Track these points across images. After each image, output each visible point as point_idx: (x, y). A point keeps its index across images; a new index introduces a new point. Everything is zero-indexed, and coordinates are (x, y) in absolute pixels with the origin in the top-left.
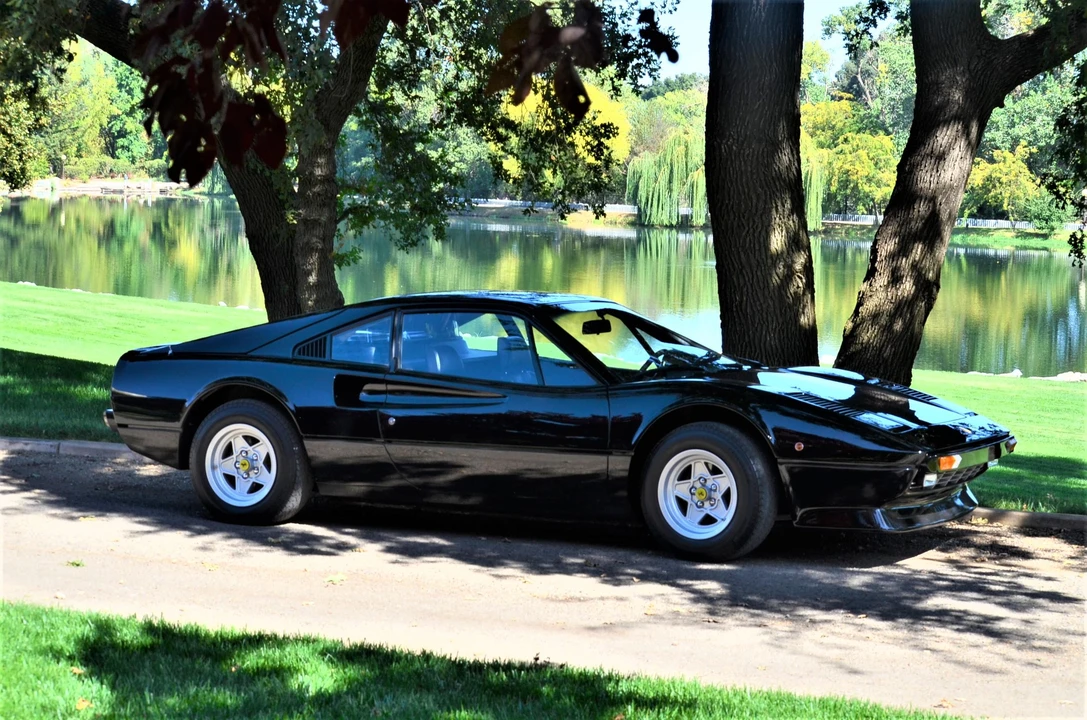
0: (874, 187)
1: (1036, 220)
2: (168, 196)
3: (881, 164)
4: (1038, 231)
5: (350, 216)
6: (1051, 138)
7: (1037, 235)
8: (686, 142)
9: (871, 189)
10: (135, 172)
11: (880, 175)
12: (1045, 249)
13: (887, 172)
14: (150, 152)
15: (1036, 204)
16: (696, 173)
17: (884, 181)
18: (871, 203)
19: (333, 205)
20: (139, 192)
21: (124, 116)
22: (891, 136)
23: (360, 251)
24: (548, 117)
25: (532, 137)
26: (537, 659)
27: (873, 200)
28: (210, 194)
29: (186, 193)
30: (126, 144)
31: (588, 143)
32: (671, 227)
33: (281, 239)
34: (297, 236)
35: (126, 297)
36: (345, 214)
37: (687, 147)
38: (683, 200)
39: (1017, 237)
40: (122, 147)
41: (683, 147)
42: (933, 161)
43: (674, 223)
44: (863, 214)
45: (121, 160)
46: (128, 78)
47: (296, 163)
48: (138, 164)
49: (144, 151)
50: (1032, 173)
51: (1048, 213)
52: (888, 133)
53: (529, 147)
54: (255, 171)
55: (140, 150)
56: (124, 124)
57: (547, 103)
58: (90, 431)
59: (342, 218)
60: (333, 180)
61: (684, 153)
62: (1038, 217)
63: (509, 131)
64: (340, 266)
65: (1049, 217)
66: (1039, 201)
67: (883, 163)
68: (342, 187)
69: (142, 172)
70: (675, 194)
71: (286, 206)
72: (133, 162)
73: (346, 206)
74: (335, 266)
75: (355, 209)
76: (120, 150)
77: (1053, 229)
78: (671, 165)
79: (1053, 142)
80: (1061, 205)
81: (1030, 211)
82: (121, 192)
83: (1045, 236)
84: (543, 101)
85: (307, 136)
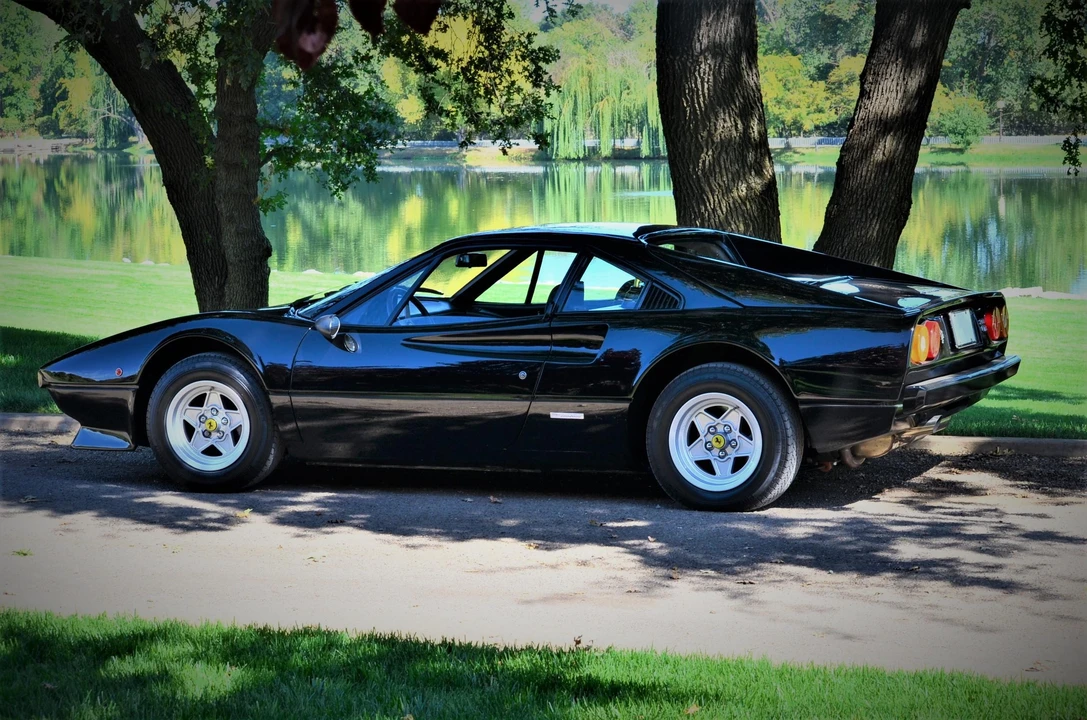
0: (783, 109)
1: (951, 135)
2: (60, 153)
3: (790, 86)
4: (954, 146)
5: (274, 159)
6: (962, 50)
7: (954, 150)
8: (589, 72)
9: (781, 111)
10: (23, 130)
11: (789, 96)
12: (962, 164)
13: (796, 94)
14: (39, 109)
15: (951, 118)
16: (600, 104)
17: (794, 102)
18: (781, 126)
19: (255, 147)
20: (30, 150)
21: (11, 73)
22: (799, 56)
23: (286, 195)
24: (480, 43)
25: (463, 66)
26: (578, 642)
27: (783, 122)
28: (103, 149)
29: (78, 149)
30: (14, 102)
31: (525, 69)
32: (578, 160)
33: (201, 188)
34: (218, 182)
35: (21, 258)
36: (269, 156)
37: (590, 77)
38: (589, 132)
39: (932, 152)
40: (11, 105)
41: (586, 77)
42: (899, 69)
43: (581, 156)
44: (774, 137)
45: (10, 119)
46: (12, 33)
47: (214, 105)
48: (27, 122)
49: (33, 108)
50: (945, 86)
51: (963, 127)
52: (794, 53)
53: (461, 77)
54: (170, 114)
55: (29, 108)
56: (11, 82)
57: (478, 28)
58: (18, 402)
59: (265, 162)
60: (255, 121)
61: (587, 83)
62: (953, 131)
63: (439, 61)
64: (265, 212)
65: (965, 131)
66: (953, 116)
67: (792, 83)
68: (263, 128)
69: (33, 129)
70: (580, 127)
71: (206, 151)
72: (22, 119)
73: (269, 149)
74: (261, 213)
75: (279, 151)
76: (8, 109)
77: (969, 143)
78: (575, 96)
79: (965, 54)
80: (1052, 108)
81: (943, 125)
82: (12, 151)
83: (961, 151)
84: (473, 26)
85: (245, 66)
